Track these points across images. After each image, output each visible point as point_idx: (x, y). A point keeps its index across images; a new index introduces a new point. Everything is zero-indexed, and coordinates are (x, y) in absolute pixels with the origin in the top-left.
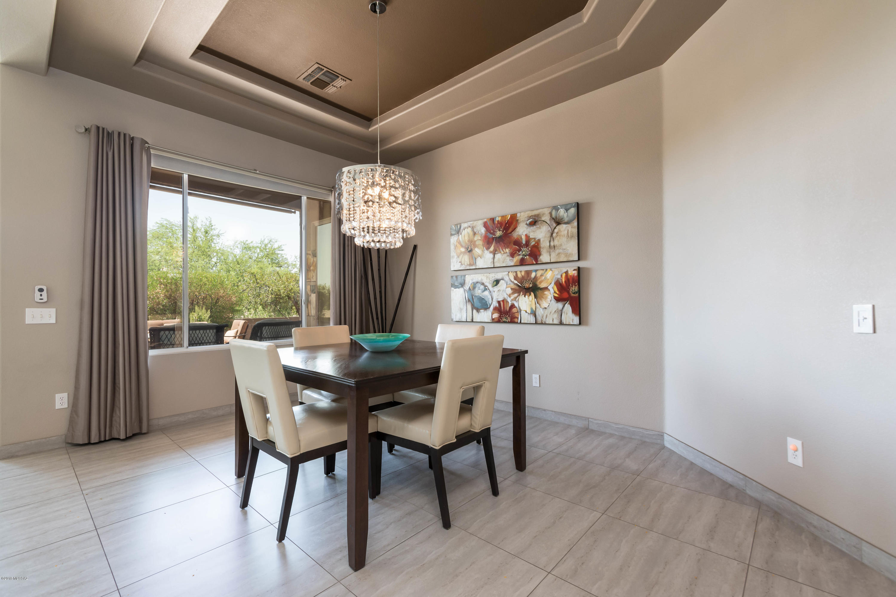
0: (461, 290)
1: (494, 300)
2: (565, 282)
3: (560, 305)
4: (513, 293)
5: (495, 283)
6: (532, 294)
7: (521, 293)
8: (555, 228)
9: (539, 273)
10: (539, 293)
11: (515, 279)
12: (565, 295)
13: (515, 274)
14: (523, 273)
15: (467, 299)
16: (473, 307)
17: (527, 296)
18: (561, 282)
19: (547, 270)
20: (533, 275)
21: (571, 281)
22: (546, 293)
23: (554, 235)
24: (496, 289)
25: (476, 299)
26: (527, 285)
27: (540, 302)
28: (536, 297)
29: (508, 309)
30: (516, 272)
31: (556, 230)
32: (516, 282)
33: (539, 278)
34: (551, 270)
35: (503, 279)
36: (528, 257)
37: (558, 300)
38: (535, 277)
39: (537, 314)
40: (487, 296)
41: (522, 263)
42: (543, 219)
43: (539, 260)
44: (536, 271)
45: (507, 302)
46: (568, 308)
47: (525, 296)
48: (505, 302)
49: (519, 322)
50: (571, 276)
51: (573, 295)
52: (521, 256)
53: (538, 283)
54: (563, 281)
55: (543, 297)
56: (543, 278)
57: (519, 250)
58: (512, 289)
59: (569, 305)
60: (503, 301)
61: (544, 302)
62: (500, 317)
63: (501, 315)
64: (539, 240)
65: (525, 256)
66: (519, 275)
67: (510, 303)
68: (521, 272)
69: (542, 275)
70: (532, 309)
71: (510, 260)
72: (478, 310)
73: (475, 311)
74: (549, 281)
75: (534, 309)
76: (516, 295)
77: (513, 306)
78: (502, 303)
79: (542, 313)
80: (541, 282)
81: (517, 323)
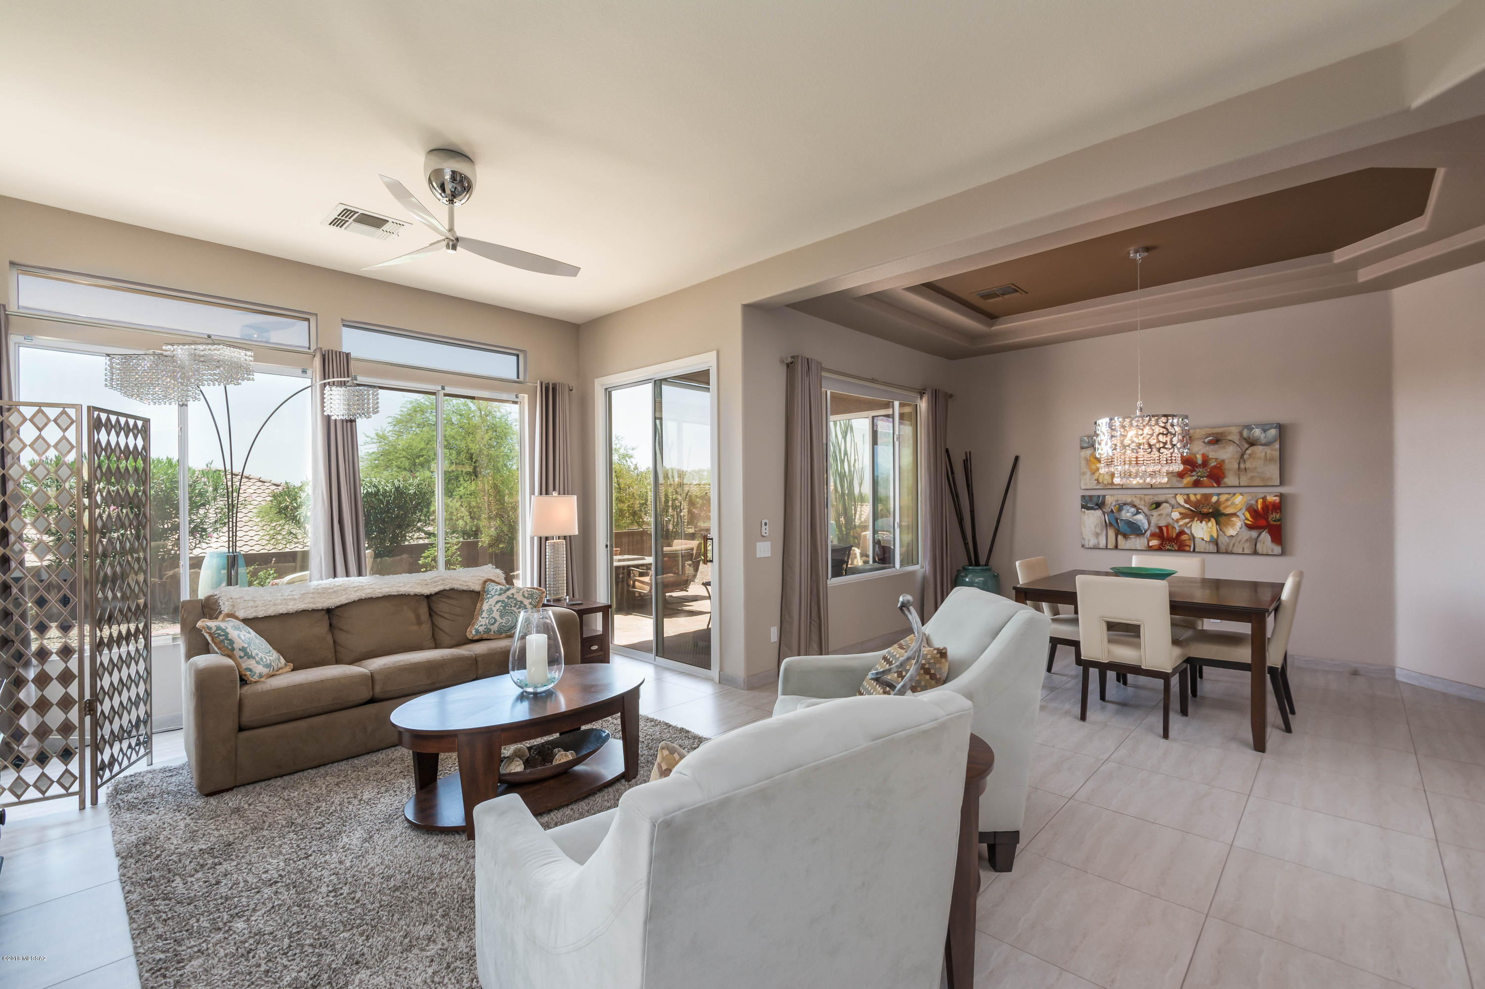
0: (1099, 513)
1: (1152, 524)
2: (1262, 508)
3: (1254, 534)
4: (1182, 518)
5: (1154, 506)
6: (1213, 520)
7: (1196, 519)
8: (1247, 449)
9: (1223, 498)
10: (1222, 519)
11: (1186, 502)
12: (1263, 522)
13: (1185, 497)
14: (1199, 497)
15: (1108, 522)
16: (1118, 533)
17: (1204, 522)
18: (1256, 508)
19: (1235, 494)
20: (1214, 499)
21: (1270, 507)
22: (1234, 519)
23: (1246, 457)
24: (1155, 513)
25: (1123, 523)
26: (1205, 510)
27: (1225, 529)
28: (1217, 523)
29: (1174, 536)
30: (1188, 495)
31: (1248, 452)
32: (1187, 506)
33: (1224, 503)
34: (1241, 494)
35: (1166, 502)
36: (1205, 479)
37: (1250, 527)
38: (1218, 501)
39: (1219, 542)
40: (1141, 520)
41: (1197, 484)
42: (1230, 438)
43: (1222, 482)
44: (1218, 495)
45: (1174, 528)
46: (1266, 537)
47: (1201, 522)
48: (1170, 528)
49: (1192, 550)
50: (1270, 502)
51: (1272, 523)
52: (1195, 478)
53: (1221, 508)
54: (1259, 507)
55: (1229, 524)
56: (1230, 503)
57: (1192, 471)
58: (1180, 513)
59: (1267, 534)
60: (1167, 527)
61: (1231, 529)
62: (1162, 544)
63: (1163, 541)
64: (1223, 461)
65: (1202, 477)
66: (1192, 498)
67: (1177, 529)
68: (1195, 495)
69: (1227, 500)
70: (1212, 536)
71: (1177, 481)
72: (1125, 536)
73: (1120, 537)
74: (1239, 507)
75: (1215, 536)
76: (1187, 520)
77: (1182, 533)
78: (1165, 529)
79: (1228, 541)
80: (1226, 508)
81: (1189, 551)
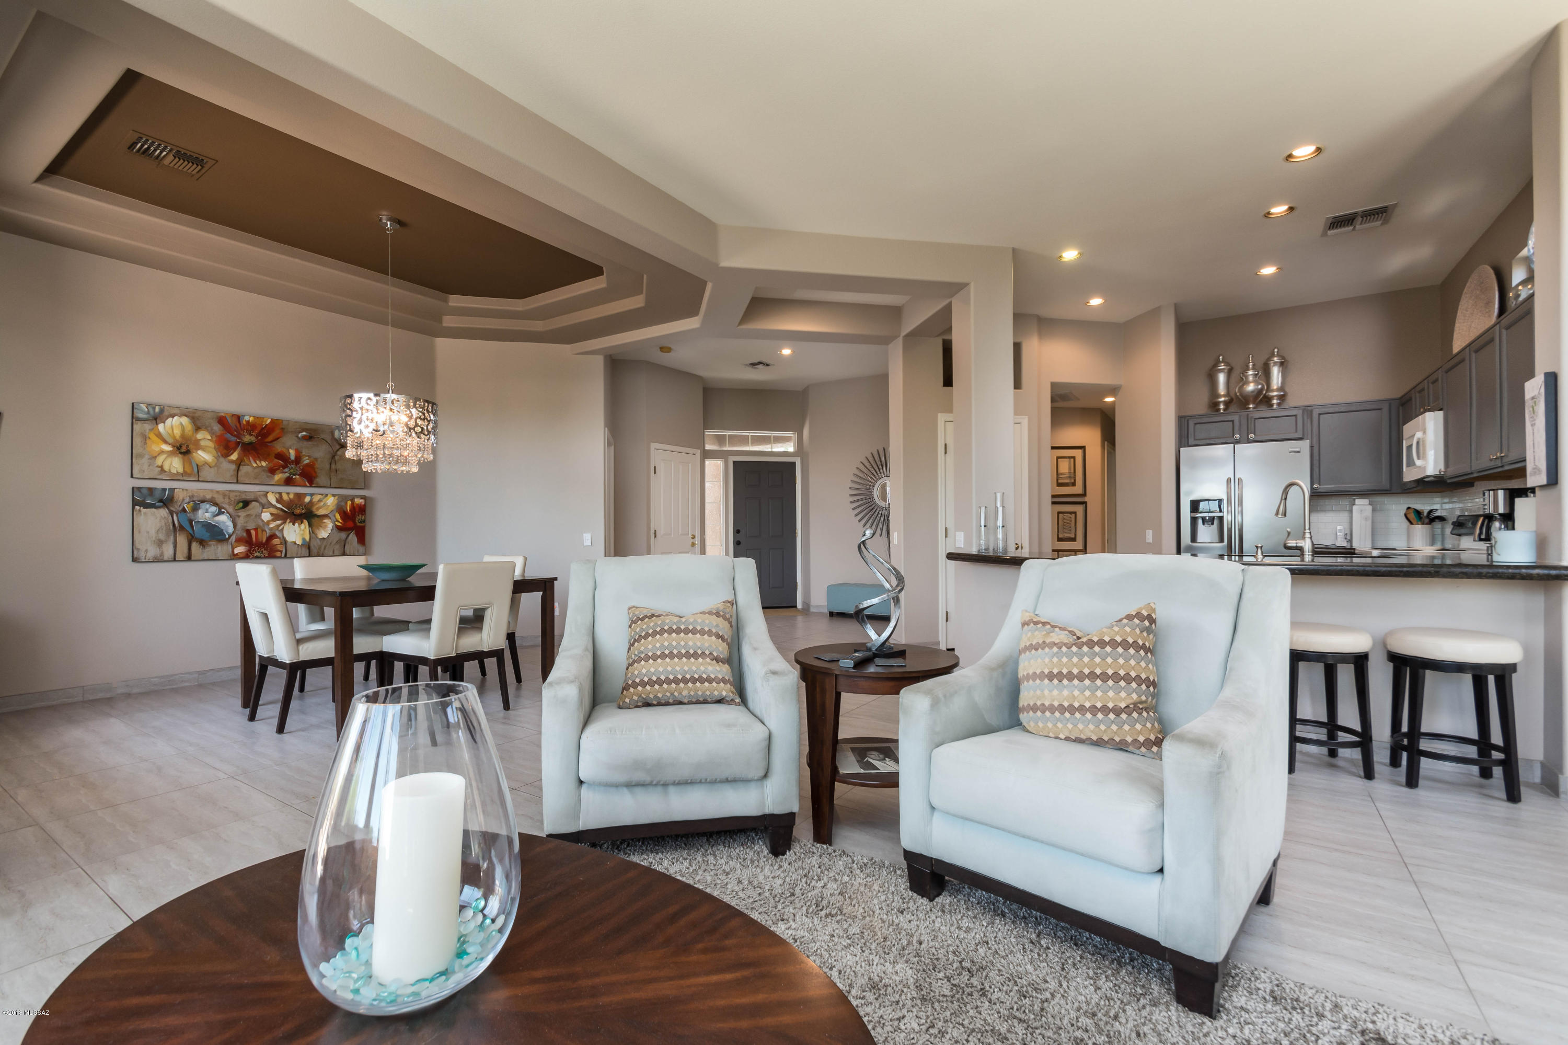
0: (163, 512)
1: (239, 526)
2: (350, 510)
3: (343, 535)
4: (273, 520)
5: (241, 505)
6: (305, 522)
7: (288, 521)
8: (338, 450)
9: (316, 498)
10: (315, 521)
11: (278, 501)
12: (350, 524)
13: (277, 496)
14: (291, 496)
15: (177, 524)
16: (191, 539)
17: (297, 524)
18: (345, 510)
19: (327, 495)
20: (307, 499)
21: (357, 509)
22: (326, 521)
23: (337, 458)
24: (243, 514)
25: (200, 526)
26: (298, 511)
27: (317, 531)
28: (310, 525)
29: (264, 540)
30: (280, 494)
31: (339, 453)
32: (279, 506)
33: (316, 504)
34: (334, 496)
35: (256, 501)
36: (297, 476)
37: (340, 529)
38: (311, 501)
39: (312, 545)
40: (224, 523)
41: (288, 482)
42: (322, 436)
43: (315, 482)
44: (312, 495)
45: (263, 531)
46: (353, 537)
47: (294, 524)
48: (259, 531)
49: (283, 555)
50: (357, 504)
51: (359, 524)
52: (287, 475)
53: (314, 509)
54: (348, 509)
55: (321, 526)
56: (322, 503)
57: (284, 467)
58: (272, 514)
59: (354, 535)
60: (256, 530)
61: (323, 532)
62: (249, 551)
63: (251, 548)
64: (316, 459)
65: (294, 475)
66: (285, 497)
67: (268, 531)
68: (288, 494)
69: (320, 501)
70: (304, 539)
71: (268, 477)
72: (202, 543)
73: (195, 545)
74: (331, 508)
75: (307, 538)
76: (279, 522)
77: (272, 537)
78: (253, 532)
79: (319, 543)
80: (318, 509)
81: (280, 557)
